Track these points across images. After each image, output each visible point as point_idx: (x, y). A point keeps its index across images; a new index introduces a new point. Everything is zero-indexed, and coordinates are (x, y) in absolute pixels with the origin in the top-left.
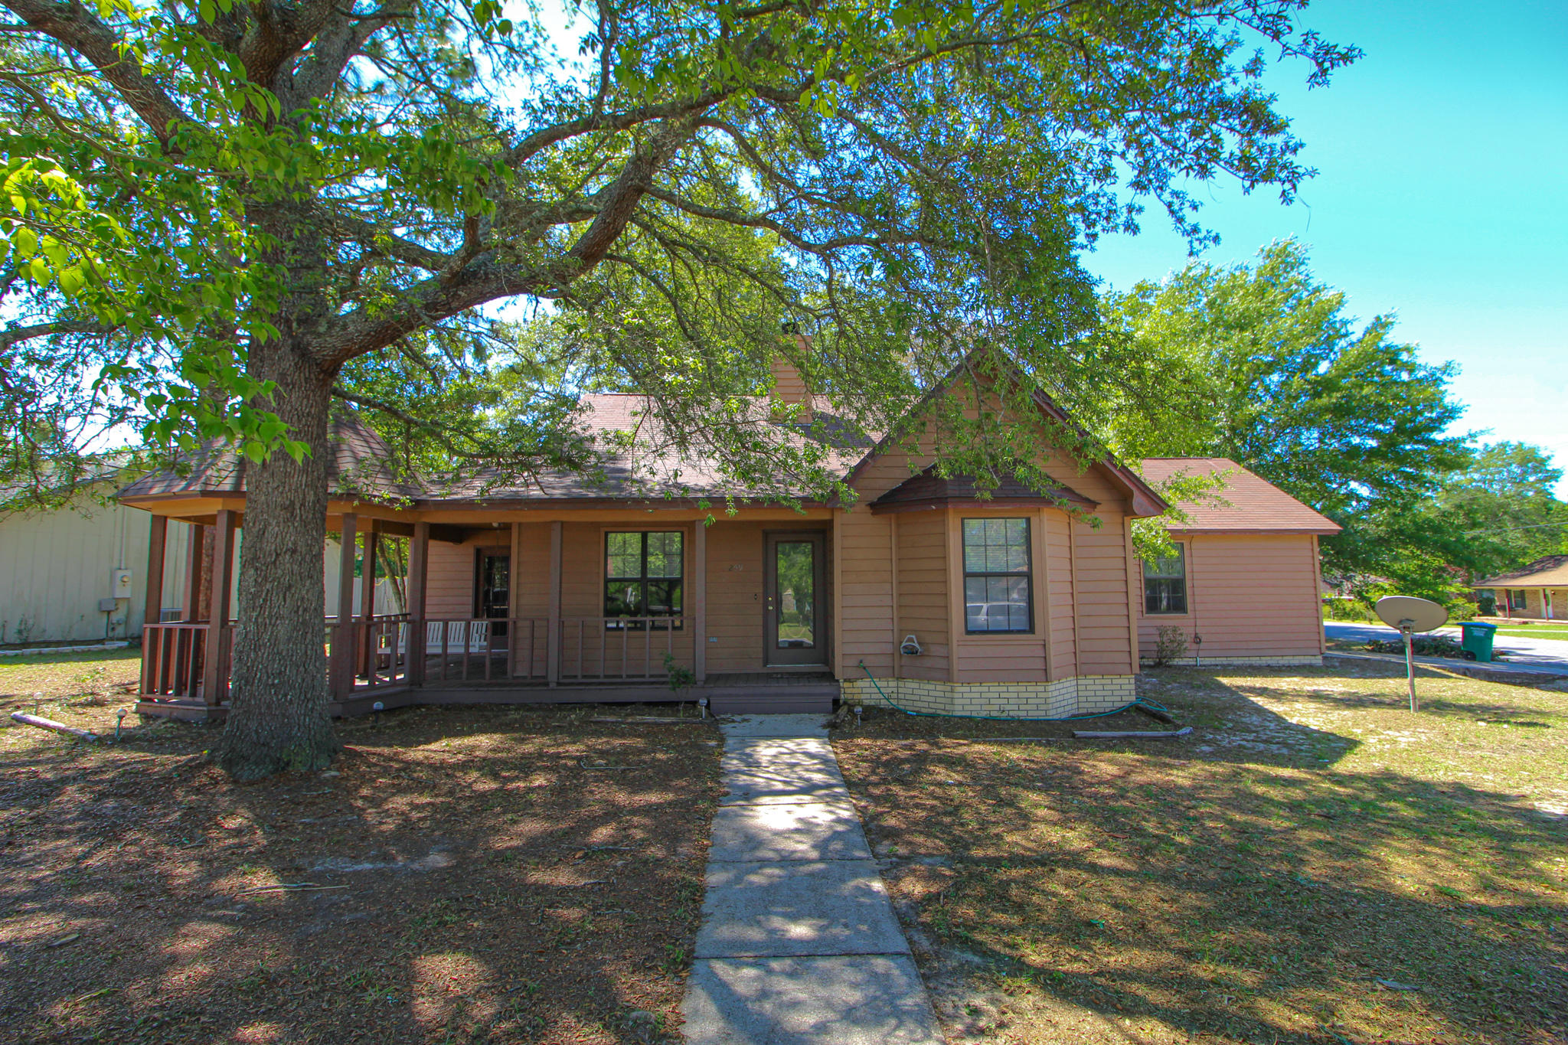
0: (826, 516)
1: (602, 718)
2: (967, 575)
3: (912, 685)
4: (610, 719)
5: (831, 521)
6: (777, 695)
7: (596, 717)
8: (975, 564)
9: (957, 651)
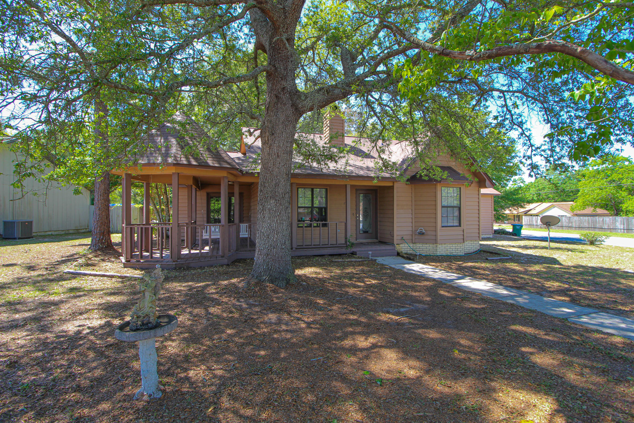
0: (391, 184)
1: (336, 260)
2: (443, 207)
3: (418, 245)
4: (339, 260)
5: (393, 186)
6: (375, 250)
7: (334, 260)
8: (445, 204)
9: (439, 233)
